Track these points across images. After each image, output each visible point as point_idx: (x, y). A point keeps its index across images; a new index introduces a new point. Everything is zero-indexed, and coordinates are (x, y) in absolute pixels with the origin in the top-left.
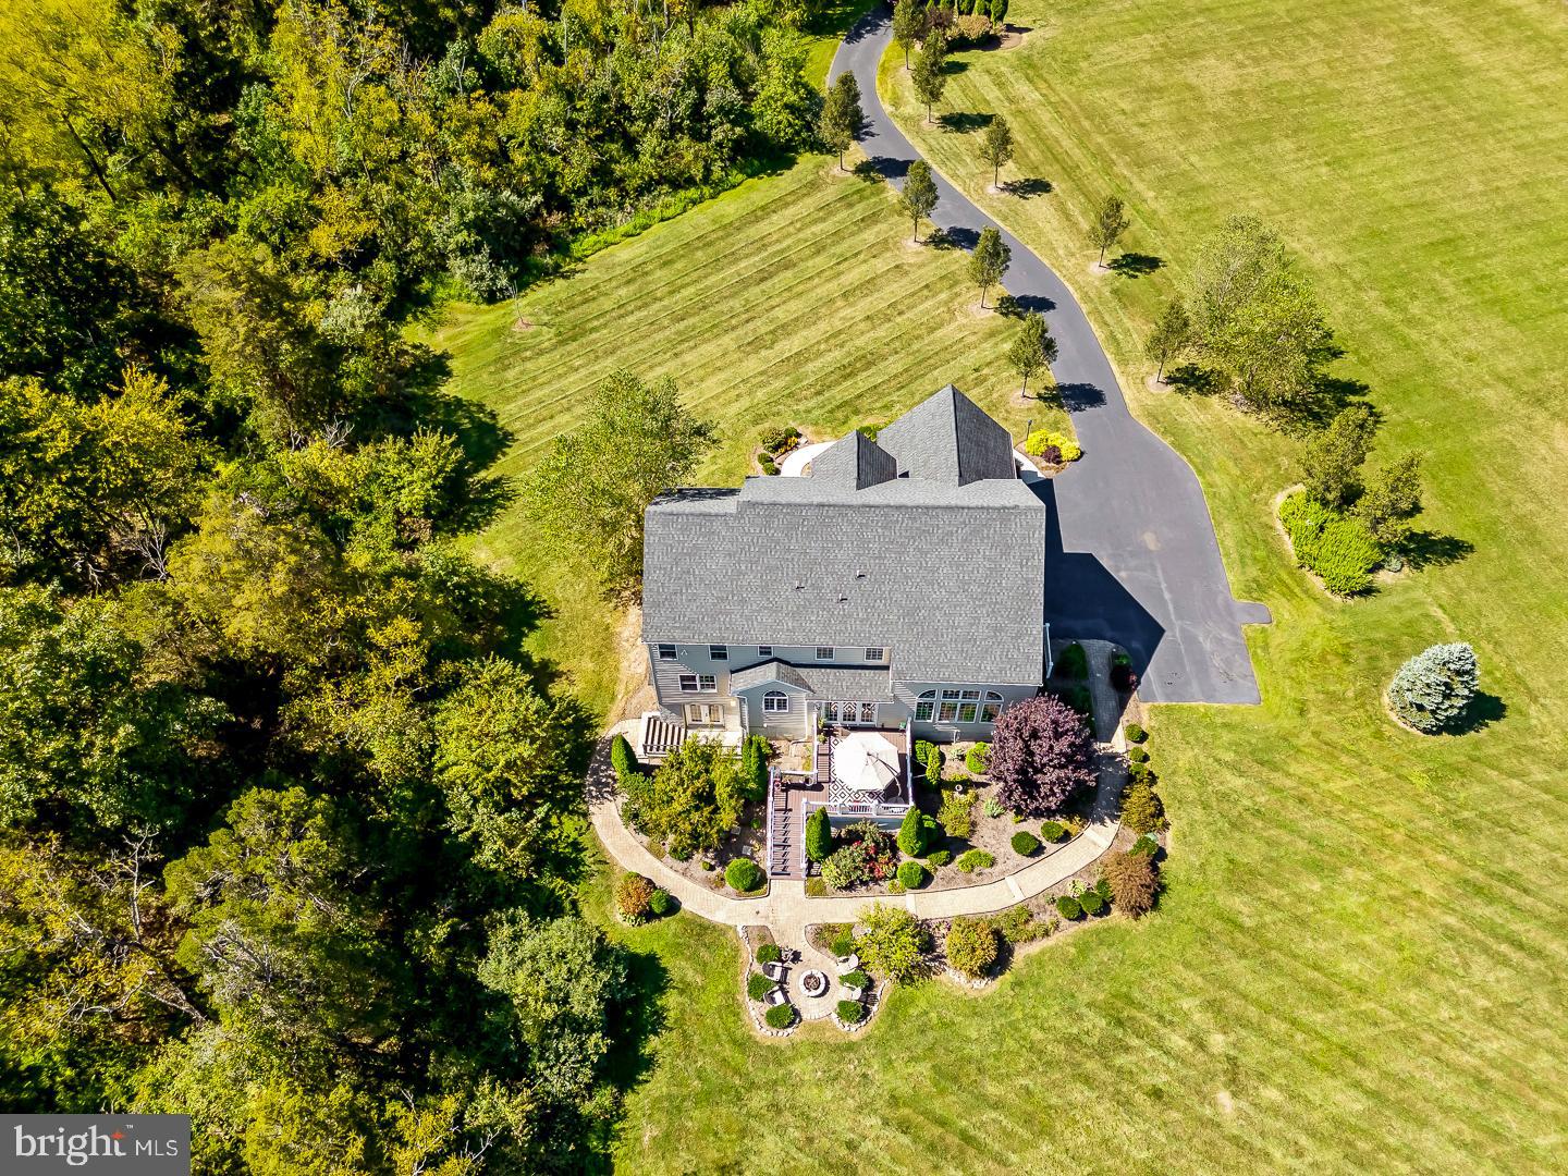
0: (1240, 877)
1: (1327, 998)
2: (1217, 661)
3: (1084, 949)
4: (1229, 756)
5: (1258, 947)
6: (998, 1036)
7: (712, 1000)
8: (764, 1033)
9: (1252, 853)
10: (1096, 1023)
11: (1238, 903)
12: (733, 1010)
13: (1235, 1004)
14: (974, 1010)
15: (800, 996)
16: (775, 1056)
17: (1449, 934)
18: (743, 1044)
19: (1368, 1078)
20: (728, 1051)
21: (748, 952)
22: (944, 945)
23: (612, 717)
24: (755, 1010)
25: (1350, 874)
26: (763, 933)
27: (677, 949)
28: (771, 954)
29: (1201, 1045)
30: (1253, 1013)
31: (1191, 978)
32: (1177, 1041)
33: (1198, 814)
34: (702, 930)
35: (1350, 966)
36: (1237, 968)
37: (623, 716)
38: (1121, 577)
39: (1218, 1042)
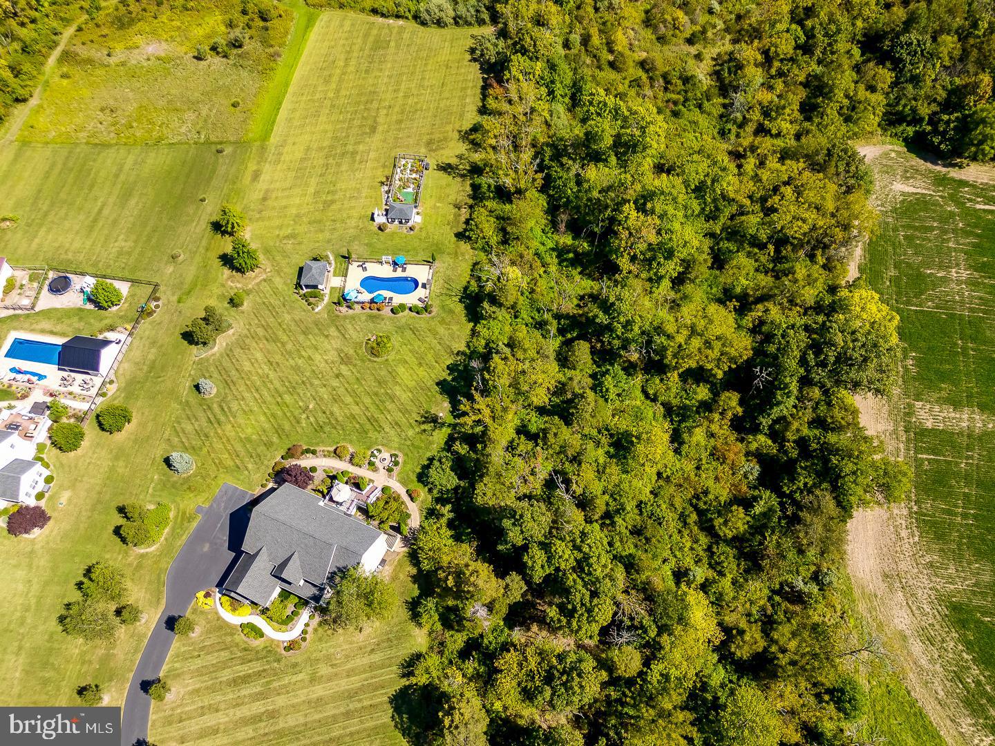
0: (269, 445)
1: (274, 416)
2: (225, 498)
3: (317, 444)
4: (246, 472)
5: (279, 431)
6: (349, 435)
7: (409, 467)
8: (400, 454)
9: (261, 449)
10: (327, 429)
11: (275, 439)
12: (405, 462)
13: (293, 422)
14: (351, 442)
15: (388, 459)
16: (400, 450)
17: (235, 417)
18: (406, 455)
19: (279, 399)
20: (410, 454)
21: (395, 473)
22: (348, 457)
23: (402, 554)
24: (400, 460)
25: (243, 436)
26: (390, 476)
27: (412, 481)
28: (389, 470)
29: (308, 417)
30: (292, 418)
31: (299, 430)
32: (312, 419)
33: (266, 462)
34: (403, 483)
35: (263, 418)
36: (287, 426)
37: (398, 553)
38: (226, 538)
39: (304, 416)
